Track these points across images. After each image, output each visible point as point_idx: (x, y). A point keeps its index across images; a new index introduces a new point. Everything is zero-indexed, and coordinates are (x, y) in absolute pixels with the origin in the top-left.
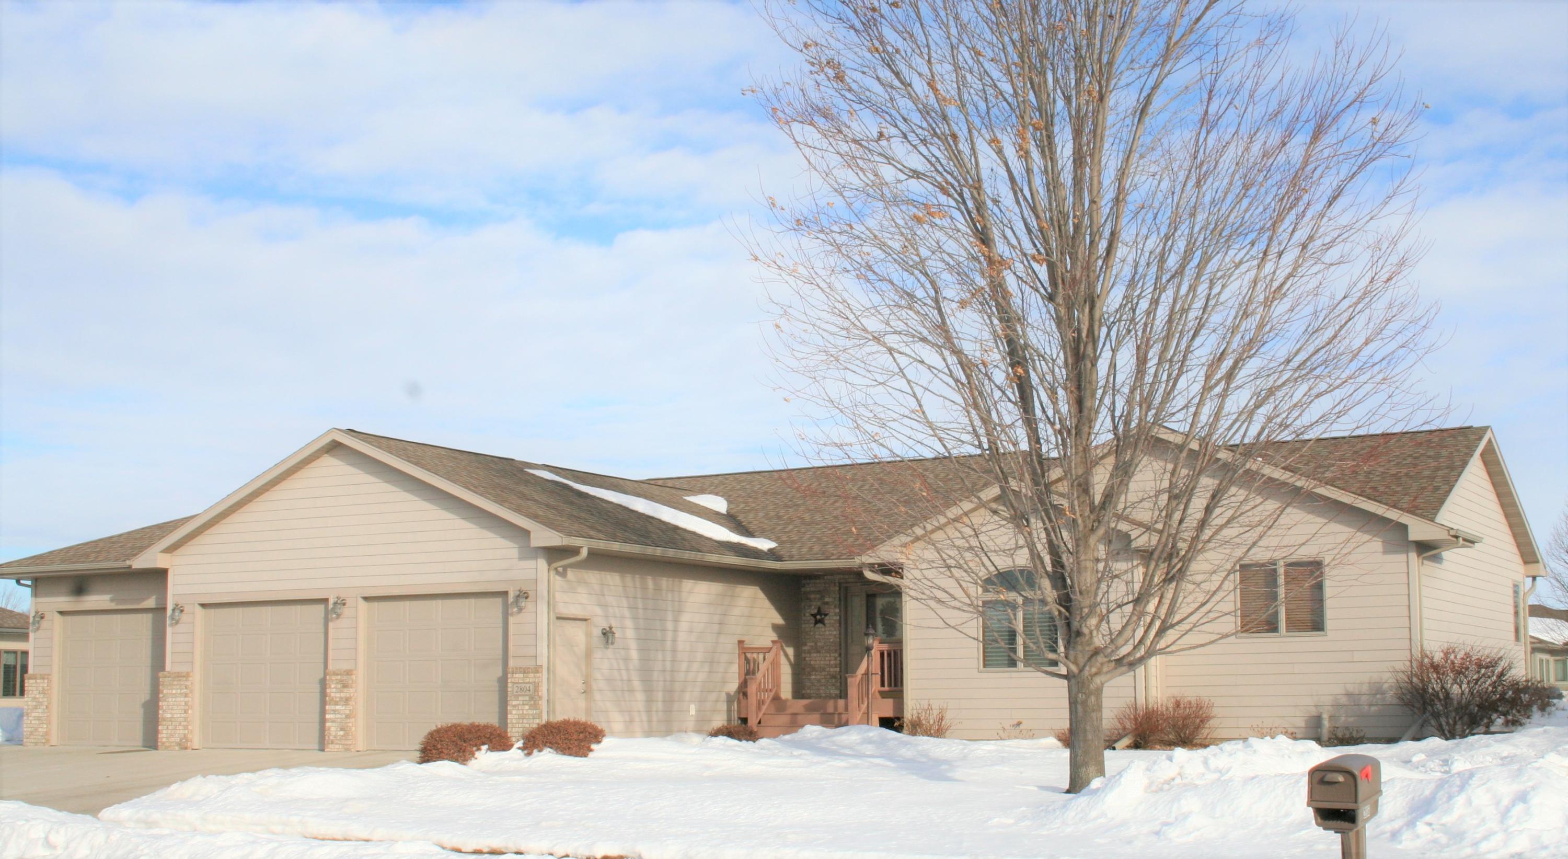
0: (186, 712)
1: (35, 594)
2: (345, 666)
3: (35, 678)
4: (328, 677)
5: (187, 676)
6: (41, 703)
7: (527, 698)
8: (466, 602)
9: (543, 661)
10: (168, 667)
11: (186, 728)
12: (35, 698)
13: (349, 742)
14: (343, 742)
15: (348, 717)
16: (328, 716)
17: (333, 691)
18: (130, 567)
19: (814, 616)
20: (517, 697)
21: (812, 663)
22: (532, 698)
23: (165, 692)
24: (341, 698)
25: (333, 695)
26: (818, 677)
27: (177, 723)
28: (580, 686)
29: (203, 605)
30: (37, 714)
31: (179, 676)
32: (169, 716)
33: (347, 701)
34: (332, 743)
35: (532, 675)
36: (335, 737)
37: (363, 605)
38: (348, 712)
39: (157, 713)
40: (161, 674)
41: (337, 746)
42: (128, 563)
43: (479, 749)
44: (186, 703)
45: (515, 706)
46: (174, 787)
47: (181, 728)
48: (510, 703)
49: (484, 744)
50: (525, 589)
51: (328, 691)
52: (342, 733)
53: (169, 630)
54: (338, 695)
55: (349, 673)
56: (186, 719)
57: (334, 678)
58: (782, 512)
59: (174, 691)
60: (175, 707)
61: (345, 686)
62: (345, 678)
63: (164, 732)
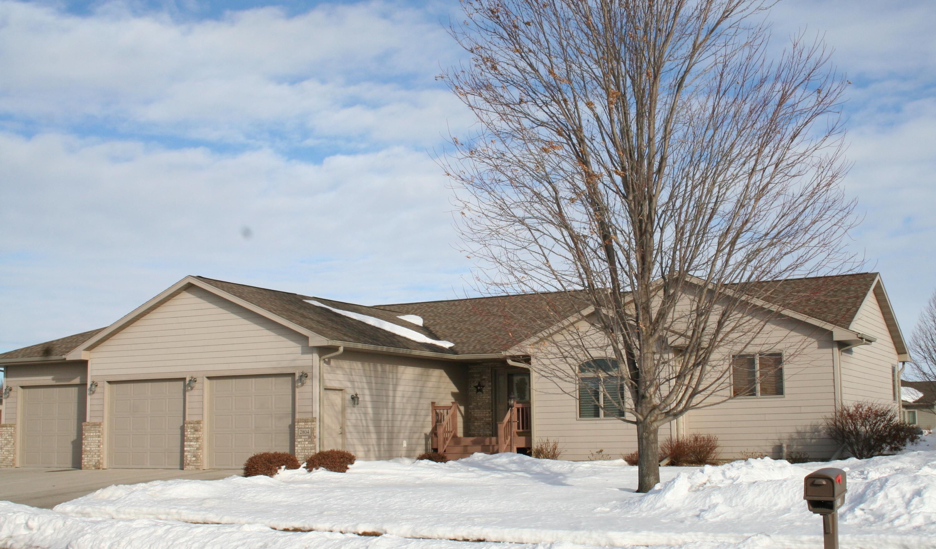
0: (99, 446)
1: (6, 376)
2: (195, 419)
3: (6, 427)
4: (186, 425)
5: (99, 425)
6: (10, 442)
7: (307, 437)
8: (270, 379)
9: (316, 415)
10: (88, 420)
11: (99, 456)
12: (6, 439)
13: (199, 464)
14: (195, 464)
15: (198, 449)
16: (185, 449)
17: (189, 433)
18: (65, 359)
19: (476, 387)
20: (300, 437)
21: (475, 415)
22: (310, 437)
23: (86, 434)
24: (194, 438)
25: (188, 436)
26: (479, 424)
27: (94, 454)
28: (339, 430)
29: (109, 382)
30: (7, 448)
31: (95, 425)
32: (88, 449)
33: (197, 439)
34: (188, 464)
35: (310, 423)
36: (190, 461)
37: (207, 381)
38: (198, 446)
39: (82, 447)
40: (84, 424)
41: (191, 467)
42: (64, 357)
43: (280, 468)
44: (99, 441)
45: (299, 442)
46: (98, 492)
47: (96, 456)
48: (296, 440)
49: (283, 465)
50: (305, 372)
51: (186, 433)
52: (194, 459)
53: (89, 397)
54: (192, 436)
55: (198, 422)
56: (99, 451)
57: (189, 425)
58: (456, 325)
59: (92, 434)
60: (92, 444)
61: (196, 430)
62: (196, 425)
63: (86, 458)
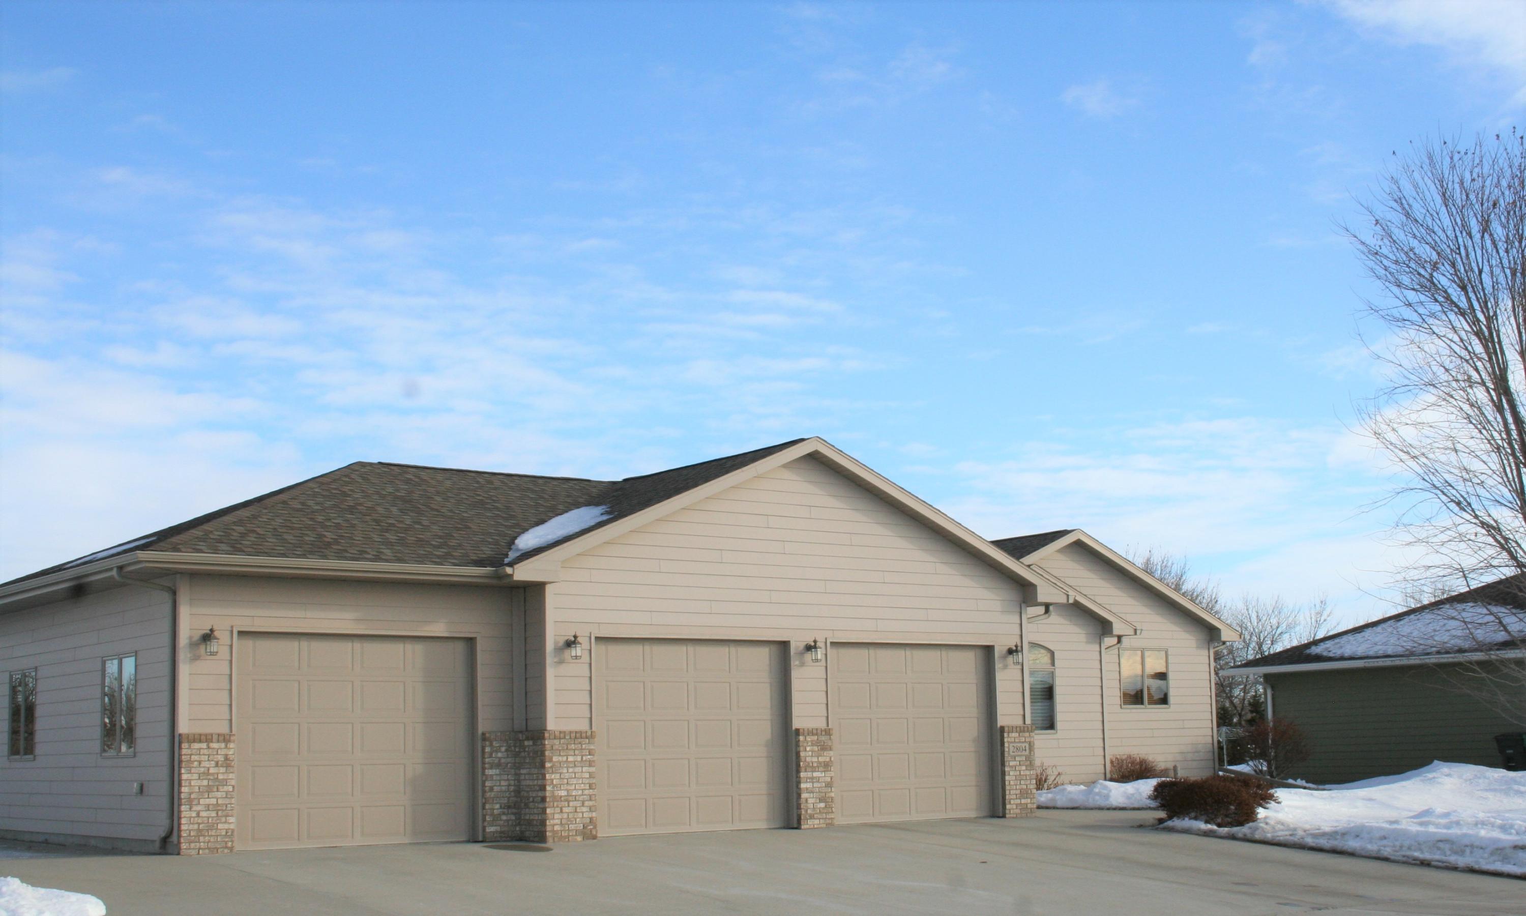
3: (208, 742)
4: (800, 738)
5: (586, 736)
7: (1023, 758)
10: (553, 724)
11: (589, 809)
12: (203, 774)
14: (824, 816)
15: (829, 785)
16: (803, 786)
17: (808, 754)
20: (1014, 758)
22: (1027, 758)
23: (555, 759)
24: (819, 762)
25: (808, 759)
27: (578, 804)
31: (578, 736)
32: (562, 793)
34: (812, 817)
36: (814, 810)
39: (546, 790)
41: (817, 822)
44: (591, 776)
45: (1012, 767)
47: (584, 809)
48: (1007, 764)
51: (802, 754)
52: (822, 805)
53: (550, 672)
54: (815, 759)
55: (821, 732)
56: (588, 797)
57: (809, 738)
59: (571, 758)
60: (574, 781)
61: (824, 748)
62: (823, 738)
63: (556, 816)
